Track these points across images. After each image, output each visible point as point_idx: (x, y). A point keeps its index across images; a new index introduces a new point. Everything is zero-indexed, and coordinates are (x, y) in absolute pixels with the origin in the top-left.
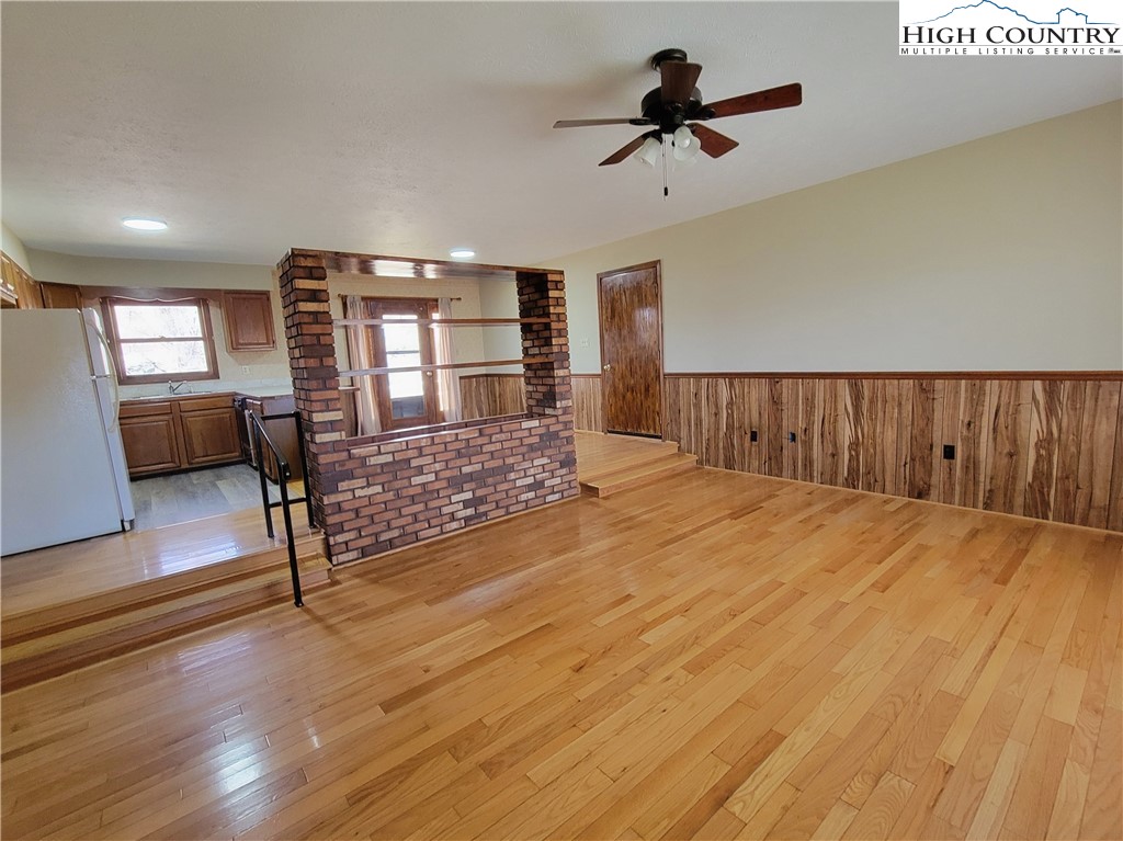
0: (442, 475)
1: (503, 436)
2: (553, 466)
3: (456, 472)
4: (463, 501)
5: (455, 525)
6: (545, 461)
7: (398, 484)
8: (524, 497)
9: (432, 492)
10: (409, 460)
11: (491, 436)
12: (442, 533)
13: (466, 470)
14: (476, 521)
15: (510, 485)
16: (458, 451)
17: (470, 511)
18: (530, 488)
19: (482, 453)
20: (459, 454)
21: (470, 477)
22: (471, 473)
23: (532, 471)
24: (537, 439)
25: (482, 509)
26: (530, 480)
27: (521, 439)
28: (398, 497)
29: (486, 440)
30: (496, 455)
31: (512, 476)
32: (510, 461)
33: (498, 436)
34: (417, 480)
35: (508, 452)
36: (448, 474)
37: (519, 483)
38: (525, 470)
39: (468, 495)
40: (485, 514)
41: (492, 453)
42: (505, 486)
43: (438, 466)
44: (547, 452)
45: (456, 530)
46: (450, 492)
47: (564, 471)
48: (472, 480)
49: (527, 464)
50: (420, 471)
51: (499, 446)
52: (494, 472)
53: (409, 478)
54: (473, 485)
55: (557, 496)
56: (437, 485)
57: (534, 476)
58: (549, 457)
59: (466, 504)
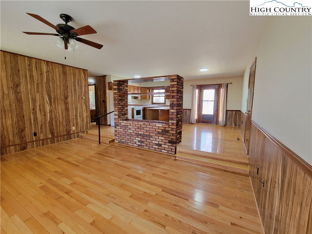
0: (134, 132)
1: (150, 127)
2: (166, 141)
3: (137, 132)
4: (138, 140)
5: (135, 145)
6: (163, 138)
7: (126, 130)
8: (154, 146)
9: (132, 135)
10: (128, 126)
11: (147, 125)
12: (133, 146)
13: (140, 132)
14: (140, 147)
15: (151, 141)
16: (138, 127)
17: (139, 143)
18: (157, 145)
19: (144, 129)
20: (138, 128)
21: (141, 135)
22: (141, 134)
23: (158, 140)
24: (161, 131)
25: (143, 144)
26: (157, 142)
27: (155, 129)
28: (125, 133)
29: (145, 126)
30: (147, 131)
31: (152, 139)
32: (152, 134)
33: (149, 126)
34: (129, 131)
35: (151, 132)
36: (135, 132)
37: (153, 142)
38: (156, 138)
39: (140, 139)
40: (143, 146)
41: (146, 130)
42: (149, 141)
43: (133, 129)
44: (164, 136)
45: (136, 146)
46: (136, 136)
47: (170, 144)
48: (141, 136)
49: (157, 137)
50: (130, 129)
51: (149, 129)
52: (146, 136)
53: (128, 130)
54: (141, 137)
55: (166, 151)
56: (133, 134)
57: (158, 141)
58: (165, 138)
59: (139, 141)
